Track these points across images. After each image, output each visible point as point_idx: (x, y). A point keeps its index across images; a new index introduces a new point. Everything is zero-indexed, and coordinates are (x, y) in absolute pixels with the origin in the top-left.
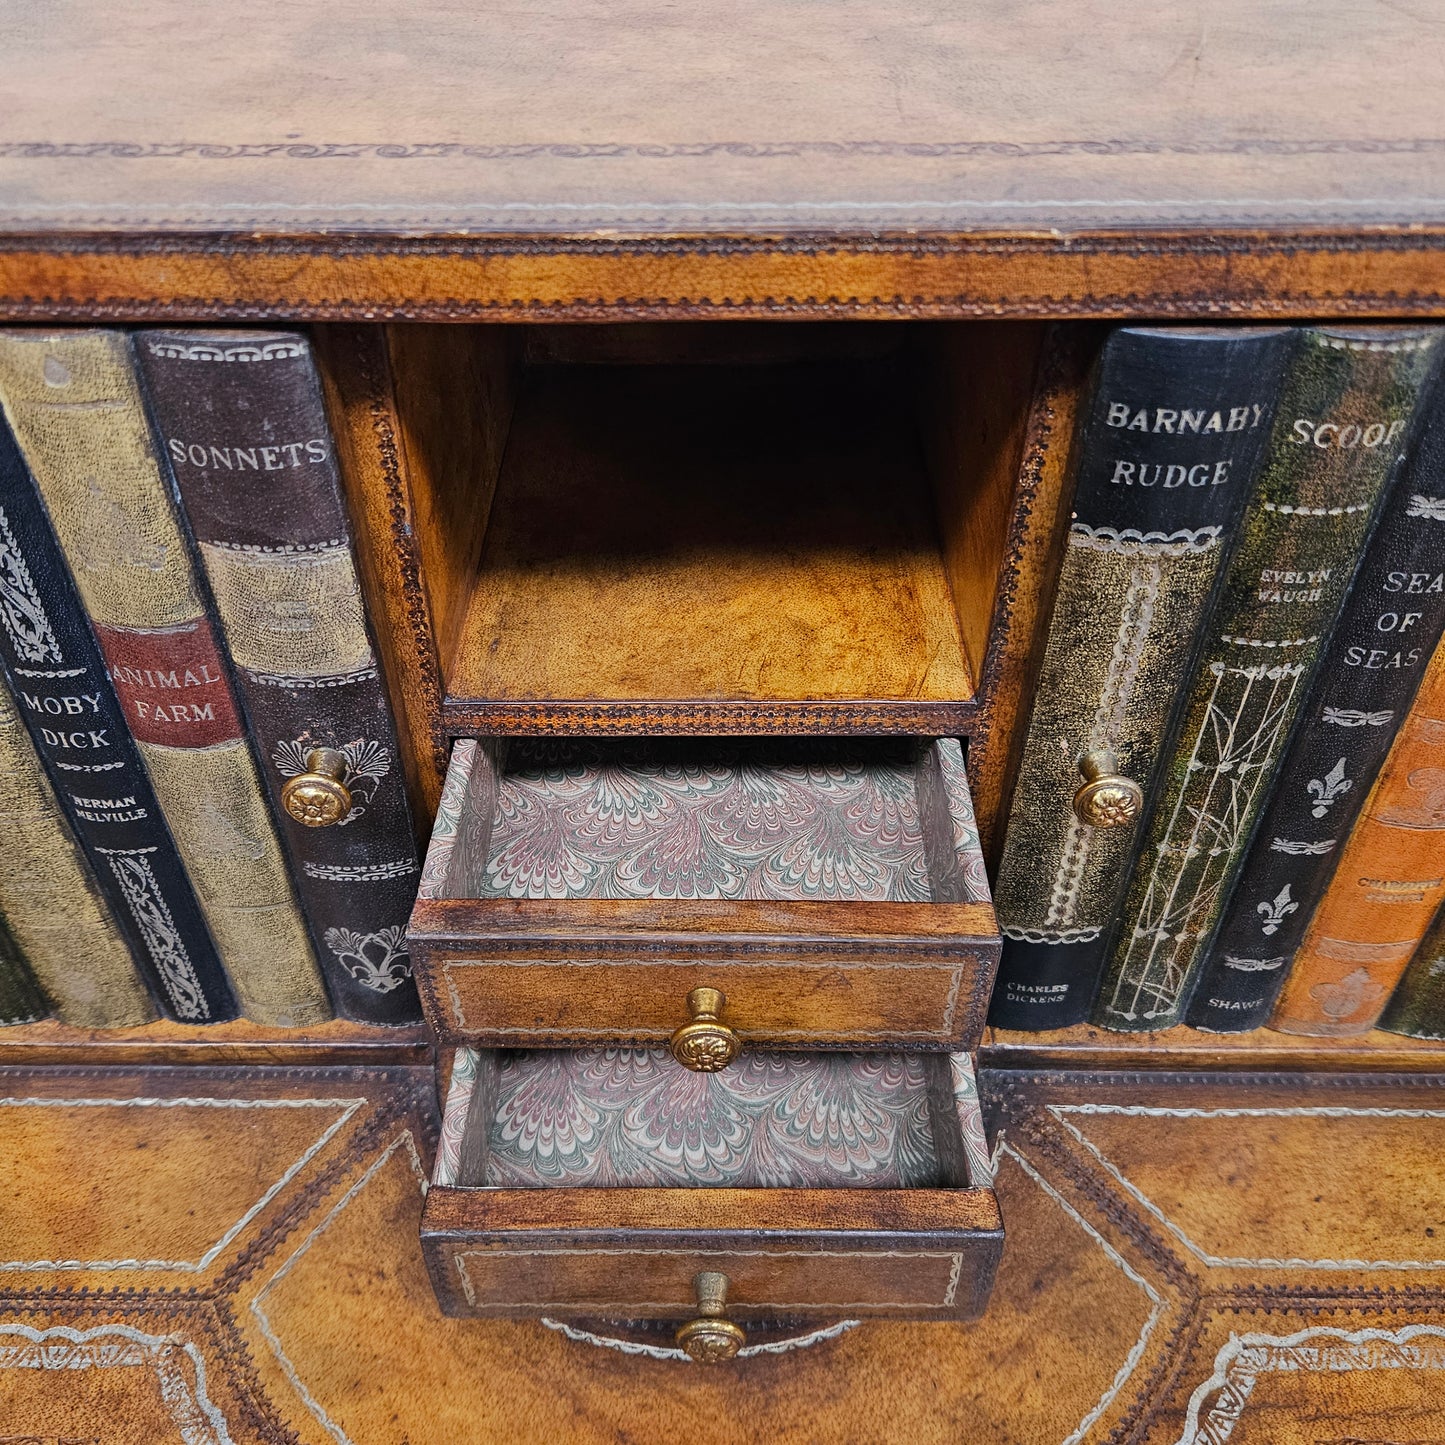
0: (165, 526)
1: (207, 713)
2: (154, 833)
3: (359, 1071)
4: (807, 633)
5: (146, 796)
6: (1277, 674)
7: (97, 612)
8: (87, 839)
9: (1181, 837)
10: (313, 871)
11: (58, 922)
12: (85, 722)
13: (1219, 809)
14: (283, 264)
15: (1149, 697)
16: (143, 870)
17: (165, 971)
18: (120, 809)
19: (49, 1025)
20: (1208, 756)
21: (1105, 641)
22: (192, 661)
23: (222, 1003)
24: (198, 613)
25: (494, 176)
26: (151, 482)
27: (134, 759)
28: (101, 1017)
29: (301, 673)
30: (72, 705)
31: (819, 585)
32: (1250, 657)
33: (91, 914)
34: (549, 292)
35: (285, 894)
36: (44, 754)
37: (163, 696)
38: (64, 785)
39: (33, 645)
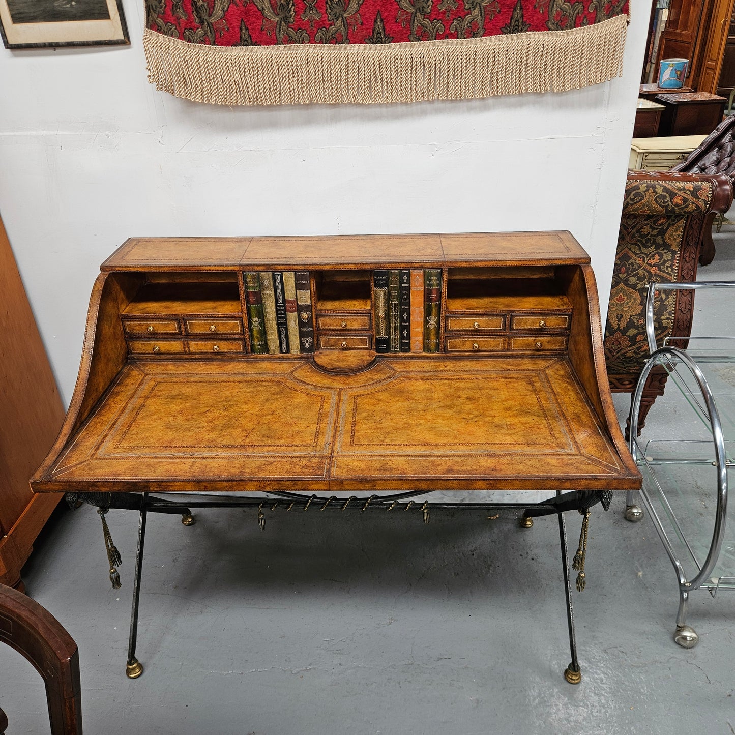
0: (294, 289)
1: (294, 309)
2: (286, 324)
3: (303, 360)
4: (355, 305)
5: (286, 320)
6: (396, 302)
7: (286, 297)
8: (279, 324)
9: (392, 323)
10: (302, 329)
12: (282, 310)
13: (395, 319)
14: (307, 266)
15: (385, 305)
16: (284, 329)
17: (283, 344)
18: (283, 321)
19: (267, 354)
20: (392, 312)
21: (379, 299)
22: (294, 303)
23: (288, 351)
24: (295, 298)
25: (324, 259)
26: (294, 285)
27: (286, 315)
28: (274, 352)
29: (304, 304)
30: (282, 308)
31: (357, 301)
32: (393, 301)
33: (277, 336)
34: (329, 268)
35: (298, 333)
36: (277, 314)
37: (291, 307)
38: (278, 318)
39: (280, 301)
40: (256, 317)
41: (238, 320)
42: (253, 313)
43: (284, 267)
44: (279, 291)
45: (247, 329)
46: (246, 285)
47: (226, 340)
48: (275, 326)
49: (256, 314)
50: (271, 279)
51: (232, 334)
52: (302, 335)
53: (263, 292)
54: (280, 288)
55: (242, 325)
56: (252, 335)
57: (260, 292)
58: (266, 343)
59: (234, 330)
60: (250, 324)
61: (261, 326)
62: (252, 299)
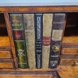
0: (51, 28)
1: (49, 43)
2: (41, 53)
3: (50, 73)
7: (44, 35)
10: (52, 56)
11: (32, 60)
14: (67, 8)
16: (40, 56)
17: (38, 64)
18: (40, 51)
19: (28, 69)
24: (51, 35)
26: (51, 25)
27: (42, 47)
28: (32, 68)
29: (57, 40)
33: (34, 60)
35: (49, 58)
36: (36, 47)
37: (46, 42)
38: (36, 49)
39: (39, 38)
40: (21, 49)
41: (8, 50)
42: (19, 46)
43: (45, 8)
44: (39, 30)
45: (15, 56)
46: (13, 25)
47: (2, 62)
48: (34, 54)
49: (21, 47)
50: (33, 20)
51: (5, 59)
52: (51, 59)
53: (26, 31)
54: (40, 28)
55: (12, 54)
56: (18, 59)
57: (24, 31)
58: (28, 64)
59: (6, 57)
60: (17, 53)
61: (24, 54)
62: (18, 36)
